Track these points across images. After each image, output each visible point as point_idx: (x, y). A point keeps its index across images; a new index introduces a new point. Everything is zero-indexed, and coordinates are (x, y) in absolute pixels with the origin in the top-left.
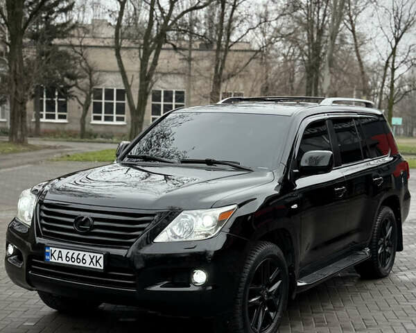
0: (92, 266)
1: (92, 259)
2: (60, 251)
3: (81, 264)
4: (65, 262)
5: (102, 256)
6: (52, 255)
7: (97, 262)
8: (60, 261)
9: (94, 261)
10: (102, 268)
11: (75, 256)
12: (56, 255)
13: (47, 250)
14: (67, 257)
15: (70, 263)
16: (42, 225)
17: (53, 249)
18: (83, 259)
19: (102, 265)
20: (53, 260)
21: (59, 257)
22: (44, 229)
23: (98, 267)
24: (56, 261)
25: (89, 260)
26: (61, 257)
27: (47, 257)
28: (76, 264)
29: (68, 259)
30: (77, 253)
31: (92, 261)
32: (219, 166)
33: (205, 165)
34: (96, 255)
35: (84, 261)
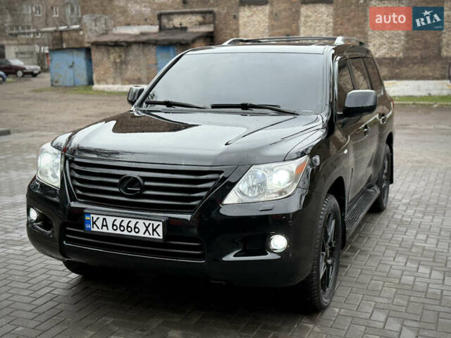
0: (147, 235)
1: (147, 228)
2: (104, 219)
3: (133, 233)
4: (111, 231)
5: (161, 223)
6: (94, 223)
7: (154, 230)
8: (105, 230)
9: (150, 229)
10: (161, 237)
11: (125, 224)
12: (99, 223)
13: (87, 218)
14: (113, 225)
15: (118, 232)
16: (75, 187)
17: (95, 217)
18: (135, 227)
19: (161, 233)
20: (95, 229)
21: (103, 225)
22: (79, 192)
23: (156, 236)
24: (100, 230)
25: (143, 229)
26: (106, 226)
27: (88, 226)
28: (126, 233)
29: (115, 228)
30: (126, 220)
31: (147, 230)
32: (255, 110)
33: (240, 110)
34: (152, 222)
35: (137, 230)
